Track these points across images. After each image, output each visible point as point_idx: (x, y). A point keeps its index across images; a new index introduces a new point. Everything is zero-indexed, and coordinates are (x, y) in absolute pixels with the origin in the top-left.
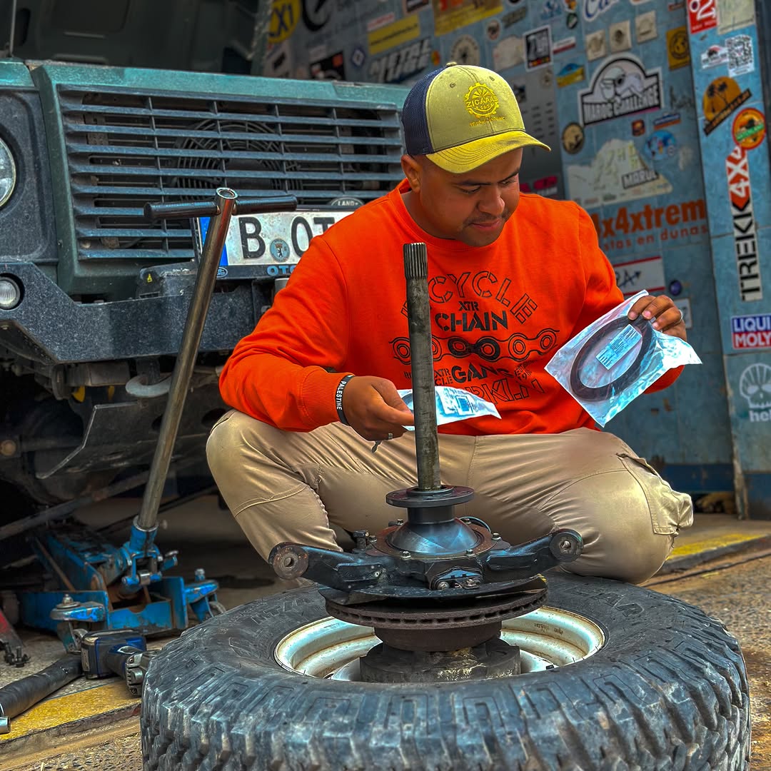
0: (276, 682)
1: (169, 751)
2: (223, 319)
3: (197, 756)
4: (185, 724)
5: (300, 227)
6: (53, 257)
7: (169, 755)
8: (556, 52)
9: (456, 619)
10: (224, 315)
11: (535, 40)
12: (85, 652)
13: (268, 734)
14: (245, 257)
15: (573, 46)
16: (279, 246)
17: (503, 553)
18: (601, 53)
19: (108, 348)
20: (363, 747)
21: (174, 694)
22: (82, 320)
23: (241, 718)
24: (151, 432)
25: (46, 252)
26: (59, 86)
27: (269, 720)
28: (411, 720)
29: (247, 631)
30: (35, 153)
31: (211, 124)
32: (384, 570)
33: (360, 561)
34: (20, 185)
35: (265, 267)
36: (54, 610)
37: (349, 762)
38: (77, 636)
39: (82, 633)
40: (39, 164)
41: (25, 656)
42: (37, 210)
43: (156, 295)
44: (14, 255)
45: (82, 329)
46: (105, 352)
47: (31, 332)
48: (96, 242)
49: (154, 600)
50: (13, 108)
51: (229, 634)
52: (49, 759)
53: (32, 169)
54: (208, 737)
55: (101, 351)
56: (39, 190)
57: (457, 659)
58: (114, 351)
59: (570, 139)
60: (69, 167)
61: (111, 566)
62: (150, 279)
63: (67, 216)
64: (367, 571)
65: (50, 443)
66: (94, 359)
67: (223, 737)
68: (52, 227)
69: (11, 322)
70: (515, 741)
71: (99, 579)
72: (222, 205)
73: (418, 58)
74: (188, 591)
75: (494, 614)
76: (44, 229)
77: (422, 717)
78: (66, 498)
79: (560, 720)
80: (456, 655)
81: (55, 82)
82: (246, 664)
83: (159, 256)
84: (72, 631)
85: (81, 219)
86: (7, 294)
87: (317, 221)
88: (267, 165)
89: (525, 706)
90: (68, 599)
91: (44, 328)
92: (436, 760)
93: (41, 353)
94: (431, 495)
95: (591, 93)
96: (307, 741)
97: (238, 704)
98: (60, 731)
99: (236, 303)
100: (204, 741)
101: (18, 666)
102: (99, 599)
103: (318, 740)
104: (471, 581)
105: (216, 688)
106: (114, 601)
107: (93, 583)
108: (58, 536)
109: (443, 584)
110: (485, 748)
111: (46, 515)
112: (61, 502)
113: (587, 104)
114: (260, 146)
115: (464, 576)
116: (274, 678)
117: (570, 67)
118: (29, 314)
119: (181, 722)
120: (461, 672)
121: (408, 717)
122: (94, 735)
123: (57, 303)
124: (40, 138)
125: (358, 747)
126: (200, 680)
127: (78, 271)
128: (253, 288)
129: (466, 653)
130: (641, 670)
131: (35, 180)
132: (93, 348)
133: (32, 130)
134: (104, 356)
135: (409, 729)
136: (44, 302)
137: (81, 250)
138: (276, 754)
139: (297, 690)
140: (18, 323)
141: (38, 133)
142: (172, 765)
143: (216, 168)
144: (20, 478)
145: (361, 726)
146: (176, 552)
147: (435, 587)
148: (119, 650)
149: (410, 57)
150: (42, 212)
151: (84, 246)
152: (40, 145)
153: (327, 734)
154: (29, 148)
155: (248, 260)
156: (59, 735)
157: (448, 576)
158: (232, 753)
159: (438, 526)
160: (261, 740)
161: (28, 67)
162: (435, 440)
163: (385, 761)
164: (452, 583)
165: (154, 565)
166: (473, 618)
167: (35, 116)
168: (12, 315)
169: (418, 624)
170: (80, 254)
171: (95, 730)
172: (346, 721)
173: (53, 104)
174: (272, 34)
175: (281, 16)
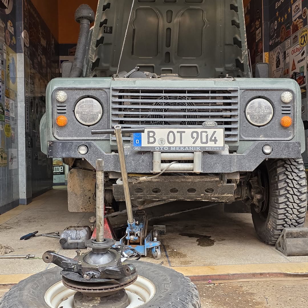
2: (140, 163)
5: (171, 134)
6: (109, 138)
16: (162, 140)
17: (111, 268)
25: (107, 136)
26: (112, 87)
32: (75, 266)
33: (69, 261)
34: (103, 116)
35: (155, 147)
44: (98, 137)
45: (105, 162)
46: (112, 169)
47: (90, 162)
58: (114, 169)
64: (70, 265)
66: (108, 171)
69: (84, 159)
86: (84, 150)
87: (178, 132)
99: (145, 158)
109: (85, 276)
118: (89, 156)
120: (89, 305)
127: (111, 143)
131: (107, 115)
132: (108, 167)
140: (86, 159)
141: (108, 101)
151: (113, 136)
154: (106, 105)
155: (149, 144)
165: (135, 235)
167: (108, 96)
168: (84, 156)
170: (112, 138)
173: (110, 92)
174: (302, 44)
175: (304, 38)
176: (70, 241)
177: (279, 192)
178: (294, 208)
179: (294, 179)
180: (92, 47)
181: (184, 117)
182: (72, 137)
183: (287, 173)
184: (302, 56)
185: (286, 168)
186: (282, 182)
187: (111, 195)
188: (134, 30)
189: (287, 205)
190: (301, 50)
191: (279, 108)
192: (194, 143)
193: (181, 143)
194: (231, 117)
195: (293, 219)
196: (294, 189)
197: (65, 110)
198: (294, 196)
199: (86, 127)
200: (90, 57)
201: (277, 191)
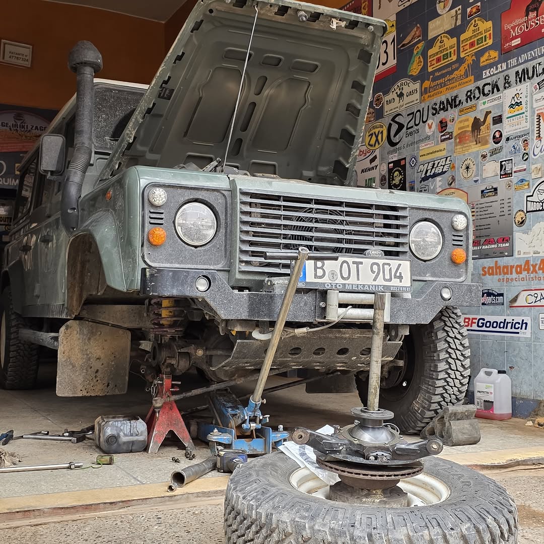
0: (281, 491)
1: (232, 514)
2: (301, 307)
3: (242, 519)
4: (239, 503)
5: (345, 265)
6: (227, 267)
7: (232, 515)
8: (515, 172)
9: (372, 475)
10: (301, 305)
11: (505, 164)
12: (219, 458)
13: (272, 514)
14: (315, 278)
15: (525, 170)
16: (333, 274)
17: (403, 446)
18: (539, 176)
19: (246, 314)
20: (312, 528)
21: (238, 488)
22: (235, 300)
23: (262, 505)
24: (264, 355)
25: (225, 265)
26: (240, 189)
27: (274, 508)
28: (336, 519)
29: (279, 464)
30: (226, 219)
31: (310, 210)
32: (345, 446)
33: (334, 440)
34: (217, 233)
35: (324, 283)
36: (209, 435)
37: (304, 534)
38: (217, 450)
39: (220, 448)
40: (227, 224)
41: (194, 455)
42: (224, 245)
43: (271, 292)
44: (210, 265)
45: (235, 304)
47: (212, 304)
48: (248, 263)
49: (258, 437)
50: (219, 198)
51: (271, 464)
52: (191, 507)
53: (224, 226)
54: (248, 511)
55: (243, 315)
56: (226, 236)
57: (374, 494)
58: (249, 316)
59: (519, 219)
60: (240, 227)
61: (239, 417)
62: (269, 284)
63: (236, 249)
64: (336, 446)
65: (220, 352)
66: (239, 318)
67: (253, 512)
68: (229, 254)
69: (203, 298)
70: (381, 538)
71: (233, 423)
72: (301, 256)
74: (273, 435)
75: (391, 476)
76: (226, 254)
77: (340, 519)
78: (225, 379)
79: (405, 531)
80: (374, 492)
81: (238, 188)
82: (272, 480)
83: (276, 272)
84: (216, 446)
85: (242, 252)
86: (204, 285)
87: (354, 263)
88: (336, 231)
89: (390, 522)
90: (216, 430)
91: (218, 302)
92: (343, 540)
93: (215, 313)
94: (372, 413)
95: (532, 196)
96: (288, 521)
97: (262, 498)
98: (198, 495)
99: (308, 300)
100: (246, 512)
101: (189, 459)
102: (230, 433)
103: (293, 521)
104: (385, 458)
105: (256, 489)
106: (238, 435)
107: (230, 425)
108: (218, 398)
109: (372, 458)
110: (367, 538)
111: (214, 387)
112: (223, 381)
113: (529, 201)
114: (334, 222)
115: (383, 455)
116: (282, 489)
117: (522, 181)
118: (212, 295)
119: (238, 502)
120: (374, 501)
121: (334, 518)
122: (214, 499)
123: (225, 291)
124: (229, 212)
125: (310, 528)
126: (250, 483)
127: (238, 276)
128: (317, 293)
129: (379, 492)
130: (453, 515)
131: (224, 231)
132: (239, 313)
133: (226, 208)
134: (244, 318)
135: (334, 523)
136: (219, 290)
137: (240, 266)
138: (274, 524)
139: (289, 496)
140: (206, 299)
141: (228, 210)
142: (233, 521)
143: (310, 231)
144: (204, 367)
145: (313, 518)
146: (269, 416)
147: (367, 458)
148: (234, 461)
149: (439, 165)
150: (225, 246)
151: (242, 264)
152: (229, 215)
153: (297, 519)
154: (224, 216)
156: (198, 497)
157: (375, 454)
158: (256, 520)
159: (373, 428)
160: (269, 516)
161: (229, 178)
163: (320, 536)
164: (376, 457)
165: (258, 420)
166: (380, 476)
167: (228, 202)
168: (204, 295)
169: (353, 475)
170: (239, 268)
171: (214, 497)
172: (306, 515)
173: (237, 197)
174: (371, 146)
175: (377, 137)
176: (124, 439)
177: (439, 355)
178: (456, 378)
179: (456, 338)
180: (136, 118)
181: (339, 241)
182: (172, 263)
183: (446, 328)
184: (371, 163)
185: (444, 321)
186: (441, 341)
187: (188, 362)
188: (200, 98)
189: (449, 374)
190: (368, 155)
191: (449, 237)
192: (375, 280)
193: (358, 279)
194: (397, 245)
195: (454, 394)
196: (456, 351)
197: (162, 219)
198: (456, 361)
199: (193, 248)
200: (128, 134)
201: (435, 354)
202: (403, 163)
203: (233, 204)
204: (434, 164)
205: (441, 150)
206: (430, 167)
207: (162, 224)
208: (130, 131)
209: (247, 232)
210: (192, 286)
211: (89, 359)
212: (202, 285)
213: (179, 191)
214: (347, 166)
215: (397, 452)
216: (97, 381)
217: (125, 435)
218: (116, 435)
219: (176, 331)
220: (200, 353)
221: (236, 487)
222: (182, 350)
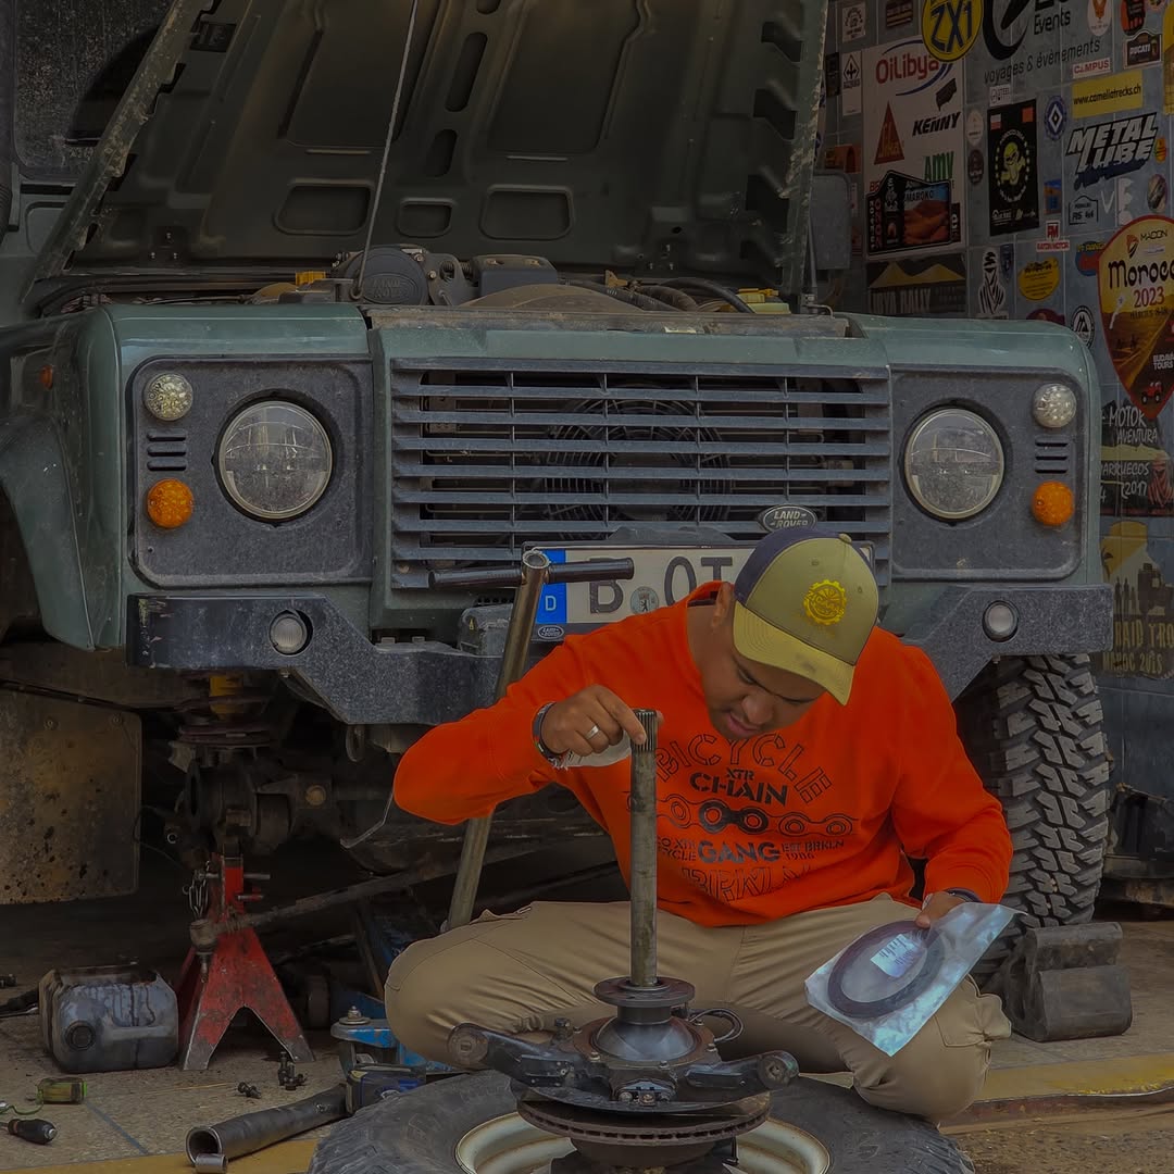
6: (365, 576)
9: (625, 1136)
12: (349, 1088)
14: (593, 611)
16: (645, 597)
17: (706, 1069)
19: (413, 708)
25: (358, 570)
26: (393, 361)
30: (358, 441)
31: (594, 406)
32: (572, 1069)
33: (547, 1055)
34: (336, 480)
36: (338, 1024)
38: (358, 1062)
39: (364, 1058)
40: (361, 457)
41: (301, 1075)
42: (353, 514)
43: (474, 650)
44: (316, 570)
45: (381, 683)
46: (408, 713)
47: (316, 683)
48: (416, 566)
50: (337, 382)
53: (352, 461)
55: (403, 712)
56: (358, 488)
58: (418, 714)
60: (393, 467)
62: (471, 625)
63: (384, 530)
64: (552, 1067)
66: (394, 721)
68: (366, 539)
69: (292, 670)
72: (528, 574)
73: (1137, 142)
76: (359, 539)
81: (389, 355)
84: (353, 1055)
85: (399, 535)
86: (292, 635)
87: (705, 562)
88: (674, 459)
90: (354, 1012)
91: (333, 680)
101: (287, 1089)
109: (626, 1096)
114: (672, 435)
115: (651, 1088)
118: (315, 661)
123: (351, 648)
124: (366, 421)
127: (391, 602)
131: (354, 475)
132: (394, 707)
133: (358, 412)
134: (406, 719)
136: (336, 647)
137: (396, 577)
140: (301, 672)
141: (364, 416)
143: (596, 466)
147: (617, 1097)
148: (382, 1095)
149: (1126, 139)
150: (358, 517)
151: (400, 571)
152: (365, 431)
154: (352, 434)
155: (595, 615)
157: (633, 1087)
159: (644, 1028)
162: (649, 931)
164: (634, 1095)
166: (643, 1137)
167: (363, 394)
168: (294, 662)
170: (393, 581)
173: (384, 382)
174: (940, 46)
175: (955, 19)
176: (112, 1034)
177: (1010, 785)
178: (1064, 848)
179: (1063, 731)
180: (131, 112)
182: (211, 571)
183: (1037, 705)
184: (939, 106)
185: (1032, 685)
186: (1019, 744)
187: (287, 822)
188: (319, 35)
189: (1040, 837)
190: (931, 74)
191: (1025, 448)
194: (858, 488)
195: (1058, 893)
196: (1063, 770)
197: (182, 454)
198: (1064, 799)
199: (268, 528)
201: (1001, 782)
202: (1027, 116)
203: (376, 398)
204: (1111, 132)
205: (1128, 92)
206: (1100, 143)
207: (183, 469)
208: (114, 148)
209: (414, 481)
210: (259, 642)
211: (26, 800)
212: (288, 637)
213: (227, 375)
214: (784, 194)
215: (692, 1083)
216: (52, 859)
217: (117, 1023)
218: (93, 1024)
219: (248, 734)
220: (316, 796)
221: (323, 1165)
222: (268, 790)
